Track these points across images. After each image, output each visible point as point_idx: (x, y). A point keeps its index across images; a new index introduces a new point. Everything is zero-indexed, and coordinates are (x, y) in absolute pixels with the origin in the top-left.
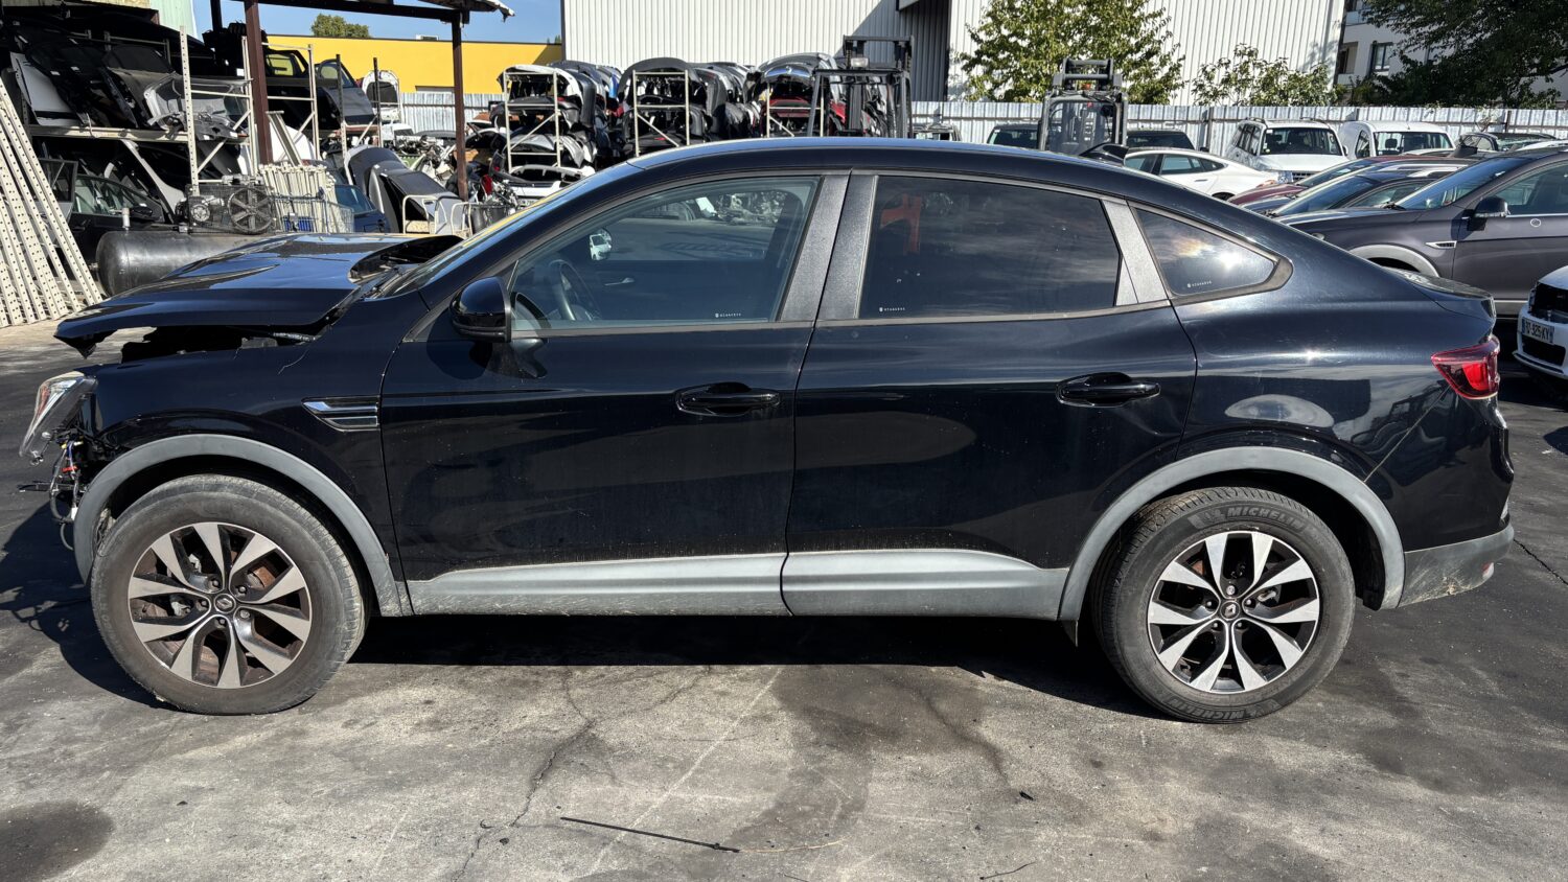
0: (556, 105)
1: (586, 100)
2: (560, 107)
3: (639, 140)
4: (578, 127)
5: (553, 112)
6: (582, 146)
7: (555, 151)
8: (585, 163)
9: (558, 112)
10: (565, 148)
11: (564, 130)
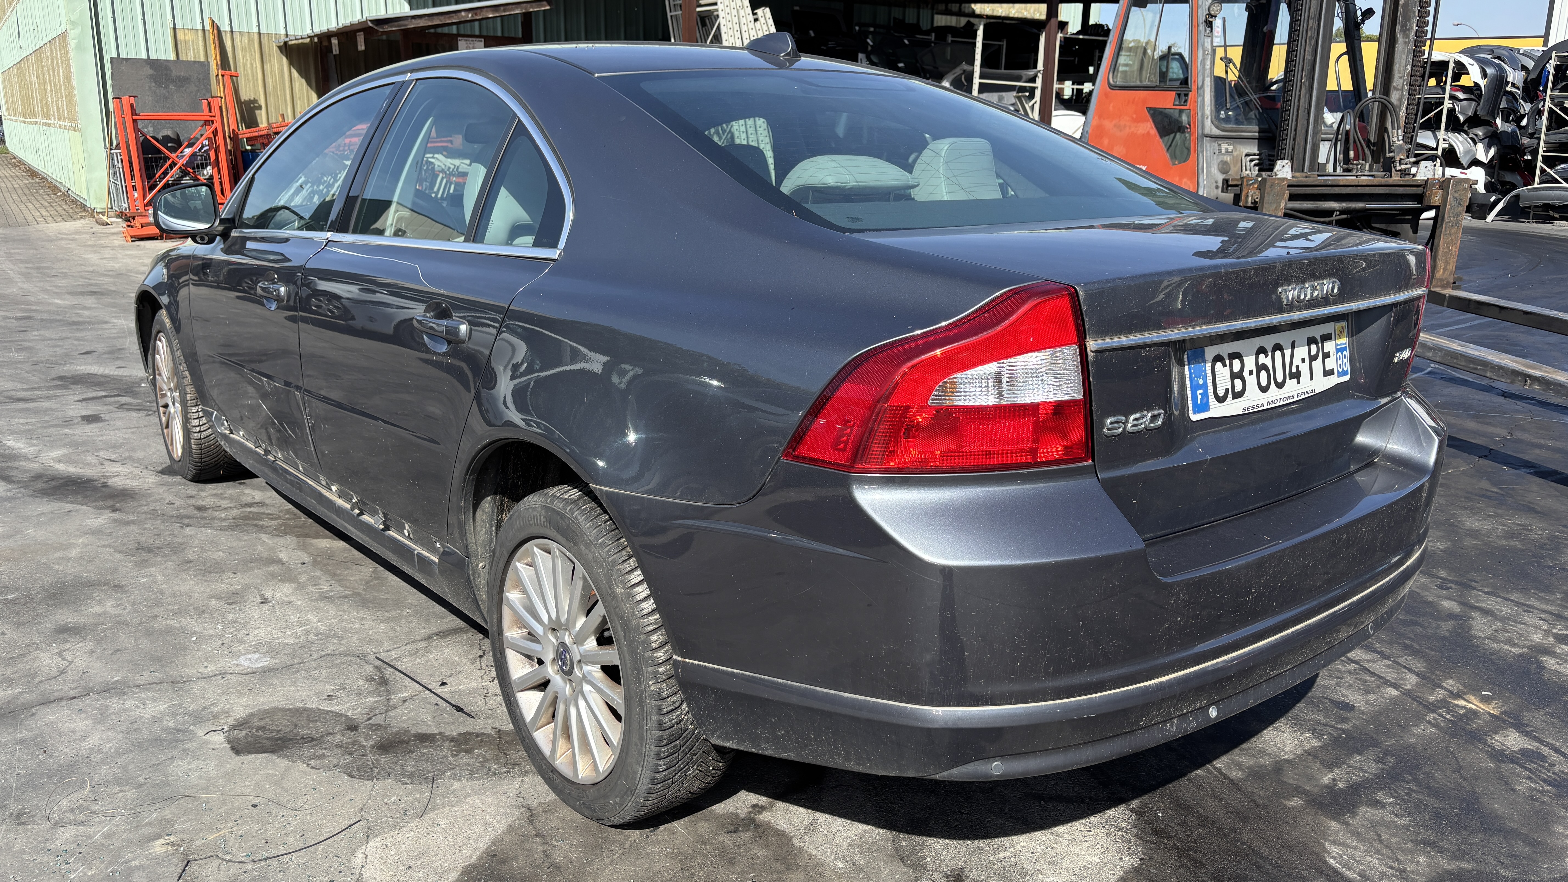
0: (1447, 96)
1: (1488, 91)
2: (1452, 97)
3: (1546, 135)
4: (1474, 121)
5: (1443, 103)
6: (1475, 143)
7: (1436, 149)
8: (1476, 162)
9: (1447, 105)
10: (1451, 145)
11: (1454, 125)
